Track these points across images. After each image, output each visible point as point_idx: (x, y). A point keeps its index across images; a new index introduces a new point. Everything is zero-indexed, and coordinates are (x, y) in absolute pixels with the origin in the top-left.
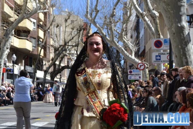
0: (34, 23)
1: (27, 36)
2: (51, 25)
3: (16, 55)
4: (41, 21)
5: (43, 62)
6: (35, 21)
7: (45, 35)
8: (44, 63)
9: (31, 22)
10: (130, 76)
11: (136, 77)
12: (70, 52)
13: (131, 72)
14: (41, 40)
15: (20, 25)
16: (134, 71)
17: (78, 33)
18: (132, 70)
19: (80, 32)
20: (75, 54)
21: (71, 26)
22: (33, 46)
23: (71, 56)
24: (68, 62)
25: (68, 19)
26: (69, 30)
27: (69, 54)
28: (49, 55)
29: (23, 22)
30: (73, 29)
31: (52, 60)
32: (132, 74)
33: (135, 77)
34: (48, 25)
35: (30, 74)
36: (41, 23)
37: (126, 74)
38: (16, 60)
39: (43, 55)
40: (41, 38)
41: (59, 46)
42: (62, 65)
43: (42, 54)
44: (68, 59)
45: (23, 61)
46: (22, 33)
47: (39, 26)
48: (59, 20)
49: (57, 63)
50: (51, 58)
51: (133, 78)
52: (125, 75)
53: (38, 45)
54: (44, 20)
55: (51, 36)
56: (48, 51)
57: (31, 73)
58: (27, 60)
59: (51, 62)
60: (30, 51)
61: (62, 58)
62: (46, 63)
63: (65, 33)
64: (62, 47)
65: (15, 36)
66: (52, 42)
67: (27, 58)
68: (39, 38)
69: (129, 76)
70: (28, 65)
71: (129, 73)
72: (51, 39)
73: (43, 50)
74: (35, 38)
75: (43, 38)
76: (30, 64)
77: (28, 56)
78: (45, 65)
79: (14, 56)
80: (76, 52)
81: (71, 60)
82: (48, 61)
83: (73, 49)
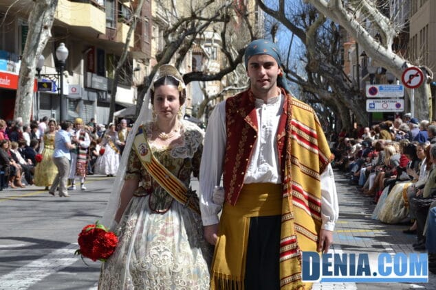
5: (131, 64)
8: (135, 65)
10: (371, 101)
11: (388, 103)
12: (202, 36)
13: (373, 91)
14: (128, 4)
16: (381, 88)
18: (377, 87)
20: (216, 42)
22: (108, 21)
23: (203, 47)
24: (194, 62)
28: (149, 45)
31: (159, 58)
32: (377, 96)
33: (385, 106)
35: (100, 94)
37: (359, 97)
41: (175, 22)
42: (184, 70)
43: (132, 44)
44: (194, 54)
45: (82, 61)
49: (171, 63)
50: (154, 53)
51: (379, 107)
52: (356, 98)
56: (145, 34)
57: (102, 91)
58: (91, 58)
60: (99, 34)
61: (183, 53)
62: (138, 65)
64: (184, 23)
66: (154, 10)
67: (92, 52)
69: (368, 102)
70: (92, 72)
71: (368, 95)
72: (154, 3)
73: (133, 33)
76: (98, 67)
77: (93, 47)
78: (137, 69)
79: (63, 49)
80: (218, 37)
81: (204, 55)
82: (145, 61)
83: (210, 28)
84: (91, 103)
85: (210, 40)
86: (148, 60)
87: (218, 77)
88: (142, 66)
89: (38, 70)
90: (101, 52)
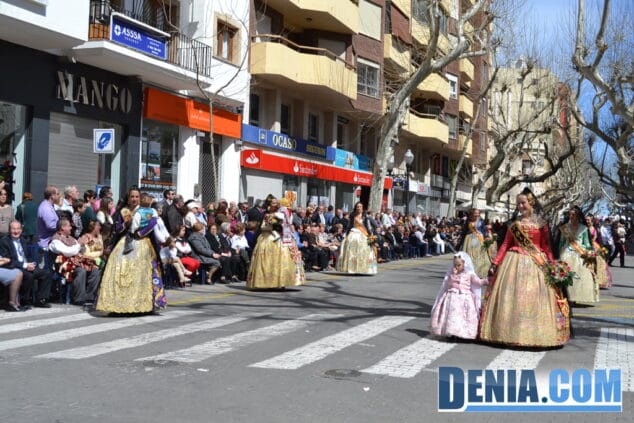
0: (453, 83)
1: (437, 112)
2: (490, 86)
3: (412, 152)
4: (468, 79)
5: (470, 168)
6: (455, 79)
7: (475, 108)
8: (474, 169)
9: (448, 80)
12: (530, 146)
14: (468, 120)
15: (423, 86)
17: (549, 104)
19: (553, 103)
20: (541, 151)
21: (533, 89)
22: (450, 133)
23: (530, 155)
24: (524, 167)
25: (527, 73)
26: (529, 98)
27: (528, 150)
28: (485, 152)
29: (428, 78)
30: (537, 95)
31: (491, 163)
34: (483, 87)
35: (444, 192)
36: (468, 84)
38: (414, 162)
39: (471, 153)
40: (469, 117)
41: (505, 133)
42: (513, 173)
43: (469, 149)
44: (523, 161)
45: (430, 165)
46: (427, 105)
47: (463, 90)
48: (509, 74)
49: (502, 168)
50: (489, 159)
53: (461, 131)
54: (475, 76)
55: (489, 112)
56: (482, 144)
57: (446, 190)
58: (437, 162)
59: (488, 166)
60: (443, 144)
62: (476, 169)
63: (521, 106)
64: (512, 135)
65: (411, 112)
66: (490, 125)
67: (438, 159)
68: (463, 115)
70: (437, 174)
72: (489, 119)
73: (470, 142)
74: (453, 116)
75: (472, 116)
76: (443, 170)
77: (438, 155)
78: (475, 173)
79: (409, 154)
80: (542, 147)
81: (531, 163)
82: (482, 166)
83: (537, 140)
84: (436, 199)
85: (536, 150)
86: (485, 165)
87: (541, 179)
88: (479, 170)
89: (390, 171)
90: (445, 159)
